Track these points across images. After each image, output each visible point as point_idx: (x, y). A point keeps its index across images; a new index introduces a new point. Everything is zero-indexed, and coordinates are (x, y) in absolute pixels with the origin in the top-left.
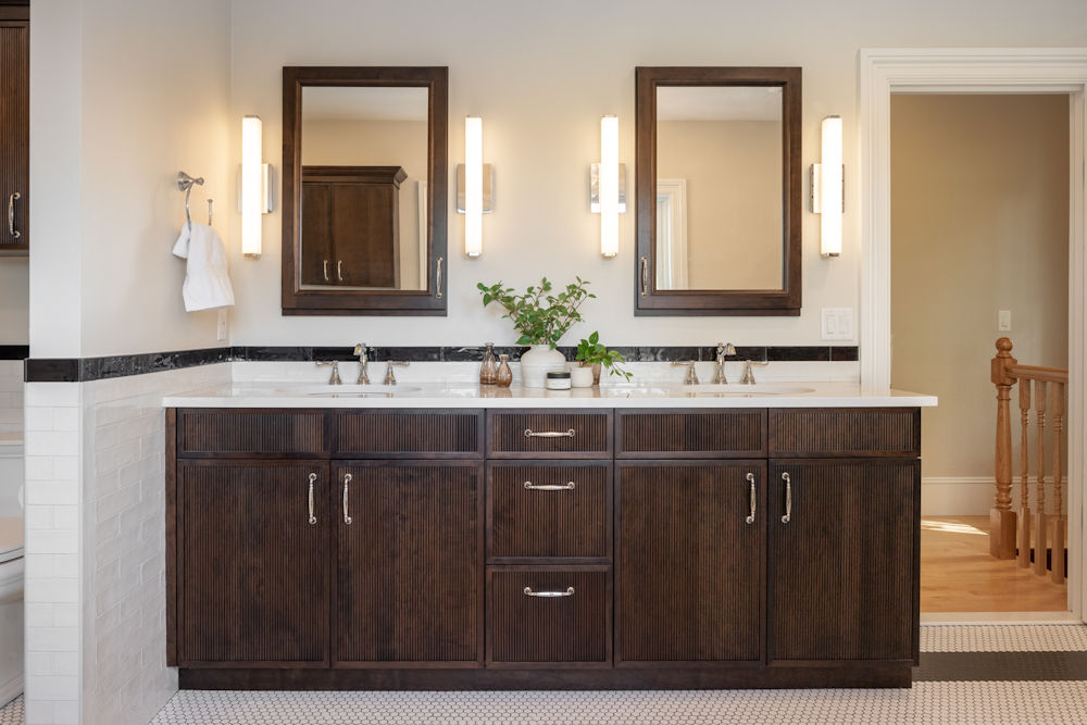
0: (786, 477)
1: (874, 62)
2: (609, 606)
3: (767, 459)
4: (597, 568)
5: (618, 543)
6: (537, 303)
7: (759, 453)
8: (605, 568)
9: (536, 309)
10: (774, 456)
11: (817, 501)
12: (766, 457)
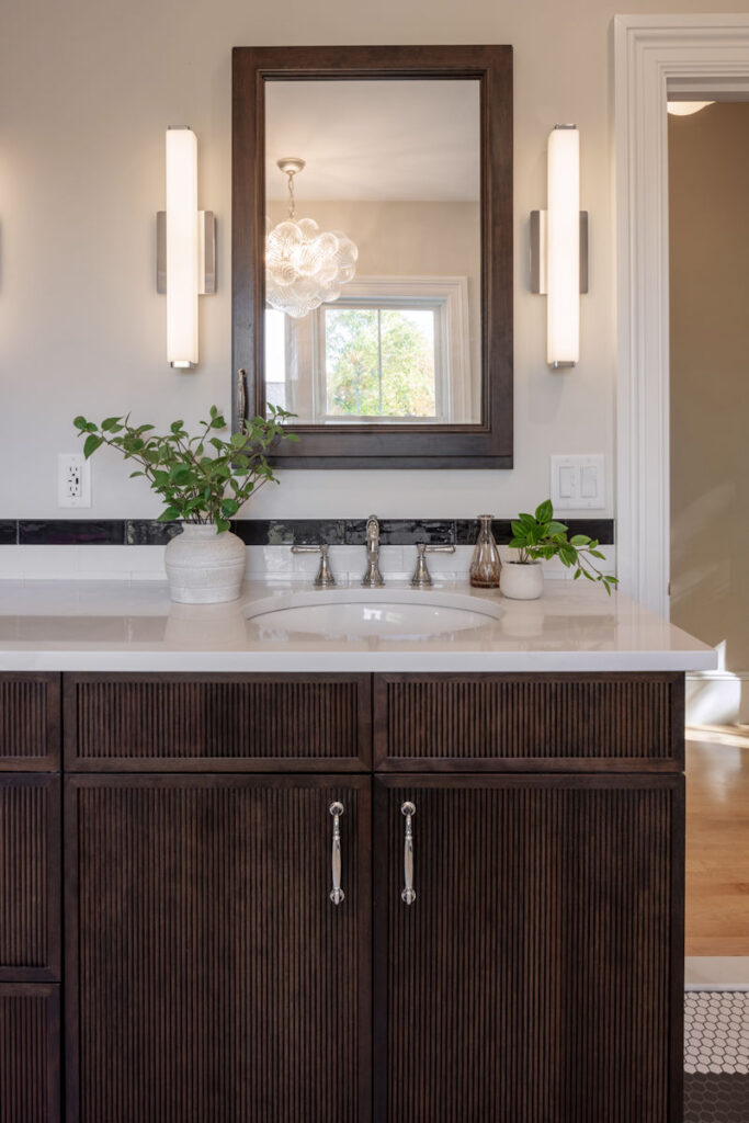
0: (407, 810)
1: (638, 38)
2: (53, 1066)
3: (372, 773)
4: (31, 990)
5: (72, 937)
6: (201, 448)
7: (355, 763)
8: (45, 991)
9: (198, 459)
10: (385, 769)
11: (472, 858)
12: (369, 770)
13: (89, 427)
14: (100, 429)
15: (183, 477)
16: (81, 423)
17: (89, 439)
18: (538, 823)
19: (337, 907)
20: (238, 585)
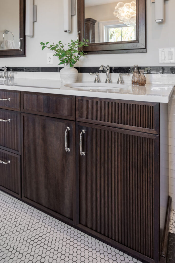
10: (78, 121)
11: (99, 148)
12: (75, 120)
13: (44, 44)
14: (46, 44)
15: (64, 55)
16: (42, 43)
17: (43, 46)
18: (115, 142)
19: (67, 152)
20: (76, 79)
